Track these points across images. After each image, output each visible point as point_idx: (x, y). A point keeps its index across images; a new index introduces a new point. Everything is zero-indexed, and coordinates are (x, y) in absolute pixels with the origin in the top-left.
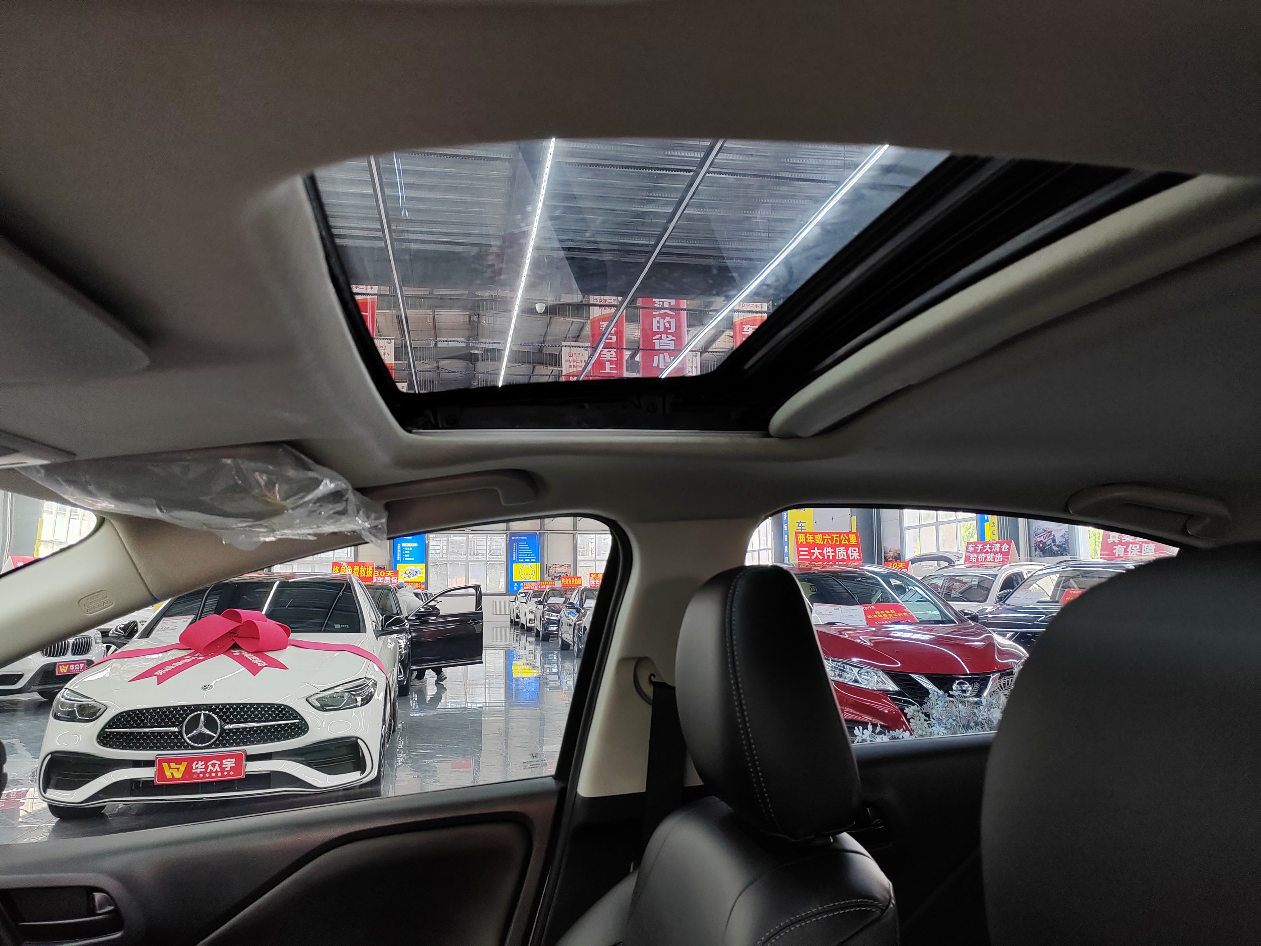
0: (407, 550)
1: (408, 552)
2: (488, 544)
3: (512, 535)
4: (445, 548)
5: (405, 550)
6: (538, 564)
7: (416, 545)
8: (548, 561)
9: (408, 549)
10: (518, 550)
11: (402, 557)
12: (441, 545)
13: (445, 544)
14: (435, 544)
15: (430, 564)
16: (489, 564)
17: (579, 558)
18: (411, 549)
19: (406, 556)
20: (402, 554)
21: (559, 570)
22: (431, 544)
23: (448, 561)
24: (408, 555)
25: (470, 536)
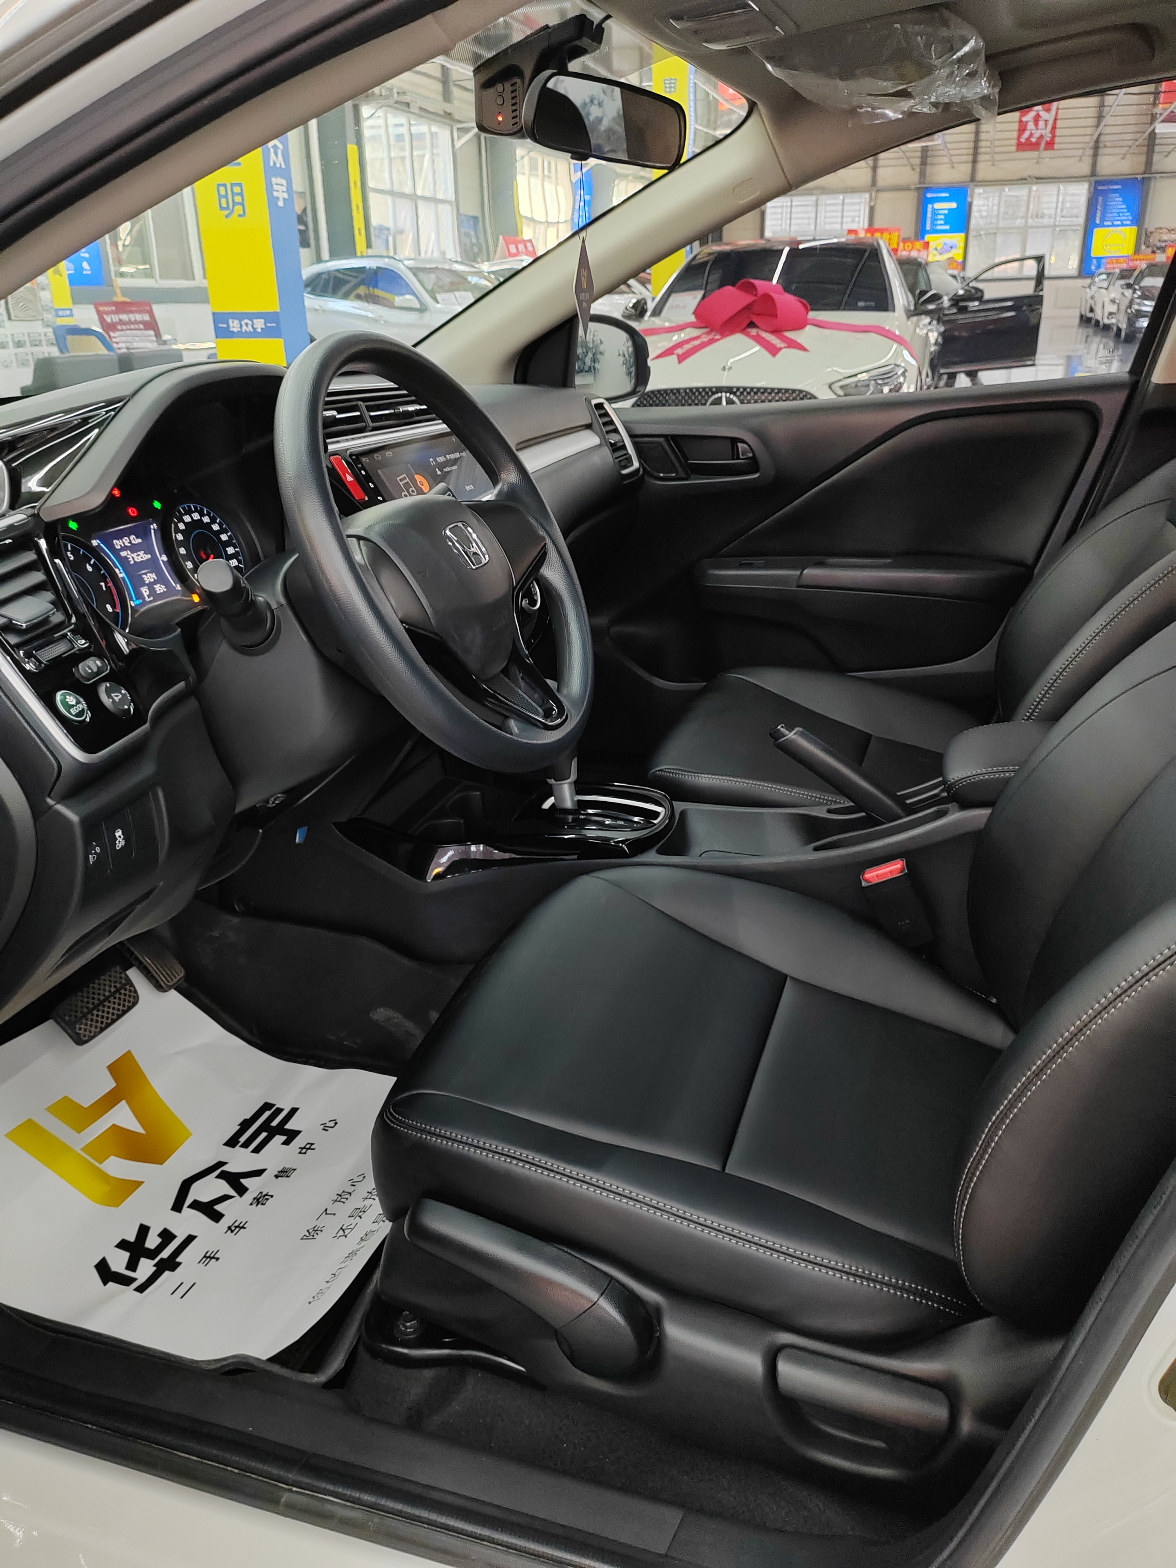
0: (941, 214)
1: (942, 217)
2: (1061, 199)
3: (1098, 183)
4: (996, 207)
5: (937, 215)
6: (1134, 229)
7: (954, 205)
8: (1151, 223)
9: (943, 212)
10: (1105, 206)
11: (933, 224)
12: (991, 204)
13: (995, 202)
14: (981, 202)
15: (972, 234)
16: (1059, 232)
18: (946, 212)
19: (939, 222)
20: (934, 220)
21: (1165, 237)
22: (975, 203)
23: (998, 228)
24: (942, 222)
25: (1034, 188)
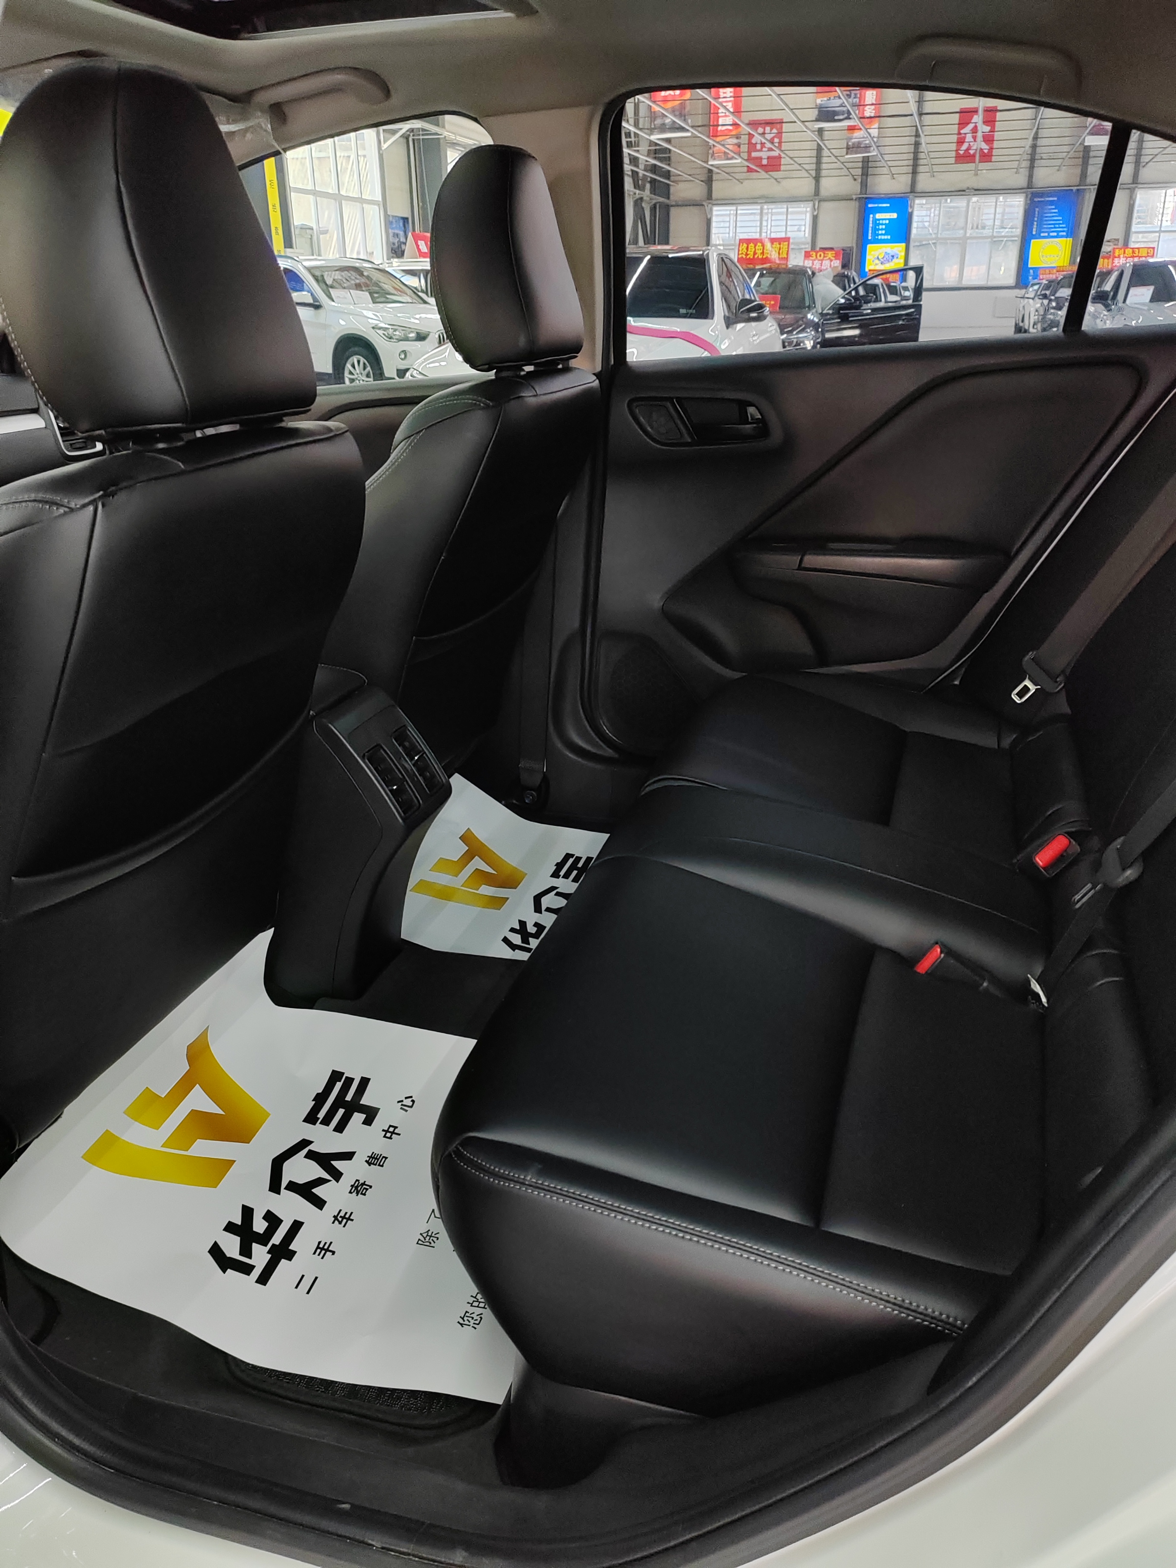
0: (882, 224)
1: (884, 227)
3: (1035, 195)
4: (937, 218)
5: (879, 224)
7: (895, 216)
9: (884, 222)
11: (875, 234)
12: (932, 215)
13: (937, 212)
14: (920, 213)
15: (912, 244)
17: (1134, 228)
18: (887, 222)
19: (880, 232)
20: (875, 230)
22: (915, 213)
23: (937, 240)
24: (883, 232)
